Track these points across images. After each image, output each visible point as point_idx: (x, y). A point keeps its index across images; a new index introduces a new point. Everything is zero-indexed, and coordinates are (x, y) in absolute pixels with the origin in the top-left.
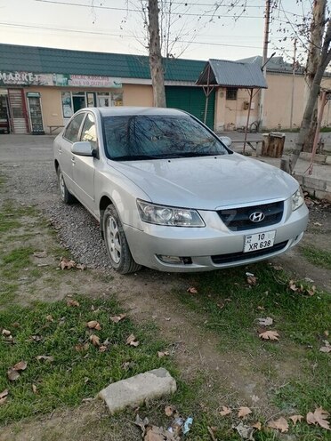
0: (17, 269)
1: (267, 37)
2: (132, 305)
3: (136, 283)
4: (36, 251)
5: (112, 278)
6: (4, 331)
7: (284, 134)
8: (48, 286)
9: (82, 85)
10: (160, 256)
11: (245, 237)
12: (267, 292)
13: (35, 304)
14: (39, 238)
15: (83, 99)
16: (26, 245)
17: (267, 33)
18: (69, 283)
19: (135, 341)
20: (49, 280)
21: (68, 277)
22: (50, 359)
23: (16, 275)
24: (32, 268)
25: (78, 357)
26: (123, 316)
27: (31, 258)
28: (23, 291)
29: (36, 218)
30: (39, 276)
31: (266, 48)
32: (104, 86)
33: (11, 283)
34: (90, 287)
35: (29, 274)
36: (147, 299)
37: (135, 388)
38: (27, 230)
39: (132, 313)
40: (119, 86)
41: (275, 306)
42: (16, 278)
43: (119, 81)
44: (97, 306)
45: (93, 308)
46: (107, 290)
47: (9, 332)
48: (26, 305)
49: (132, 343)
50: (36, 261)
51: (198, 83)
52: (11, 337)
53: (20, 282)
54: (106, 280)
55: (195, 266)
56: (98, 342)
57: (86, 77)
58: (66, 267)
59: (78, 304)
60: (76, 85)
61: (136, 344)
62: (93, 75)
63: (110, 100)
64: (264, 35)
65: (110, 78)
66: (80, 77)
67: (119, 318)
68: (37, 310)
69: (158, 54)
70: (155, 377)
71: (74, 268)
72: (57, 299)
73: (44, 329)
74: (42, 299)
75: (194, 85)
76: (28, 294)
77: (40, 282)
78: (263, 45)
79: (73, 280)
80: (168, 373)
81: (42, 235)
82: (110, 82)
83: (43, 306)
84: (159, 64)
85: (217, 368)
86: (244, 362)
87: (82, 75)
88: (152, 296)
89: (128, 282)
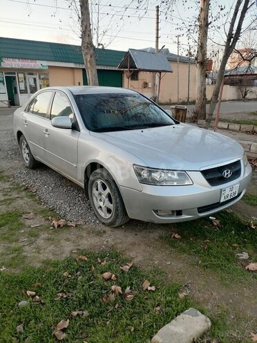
0: (13, 232)
1: (157, 34)
2: (132, 254)
3: (127, 234)
4: (23, 213)
5: (104, 232)
6: (29, 293)
7: (186, 107)
8: (50, 245)
9: (14, 66)
10: (156, 211)
11: (221, 190)
12: (233, 232)
13: (47, 263)
14: (21, 202)
15: (14, 78)
16: (10, 209)
17: (158, 30)
18: (68, 240)
19: (151, 286)
20: (49, 239)
21: (64, 234)
22: (86, 313)
23: (14, 237)
24: (28, 230)
25: (111, 308)
26: (130, 265)
27: (21, 220)
28: (28, 251)
29: (9, 183)
30: (37, 236)
31: (157, 42)
32: (32, 67)
33: (14, 245)
34: (88, 242)
35: (26, 235)
36: (143, 247)
37: (182, 331)
38: (5, 195)
39: (136, 261)
40: (45, 68)
41: (244, 242)
42: (17, 241)
43: (46, 63)
44: (102, 258)
45: (99, 261)
46: (105, 243)
47: (34, 293)
48: (39, 265)
49: (149, 288)
50: (28, 222)
51: (119, 67)
52: (37, 297)
53: (22, 244)
54: (99, 234)
55: (184, 217)
56: (121, 291)
57: (17, 60)
58: (59, 226)
59: (86, 259)
60: (8, 67)
61: (153, 288)
62: (22, 59)
63: (37, 79)
64: (155, 31)
65: (37, 61)
66: (11, 60)
67: (128, 267)
68: (52, 269)
69: (91, 43)
70: (191, 317)
71: (66, 226)
72: (64, 256)
73: (66, 286)
74: (51, 257)
75: (117, 69)
76: (36, 255)
77: (40, 242)
78: (155, 39)
79: (70, 237)
80: (199, 313)
81: (22, 198)
82: (38, 64)
83: (56, 265)
84: (92, 51)
85: (231, 301)
86: (247, 292)
87: (13, 58)
88: (146, 244)
89: (119, 234)
